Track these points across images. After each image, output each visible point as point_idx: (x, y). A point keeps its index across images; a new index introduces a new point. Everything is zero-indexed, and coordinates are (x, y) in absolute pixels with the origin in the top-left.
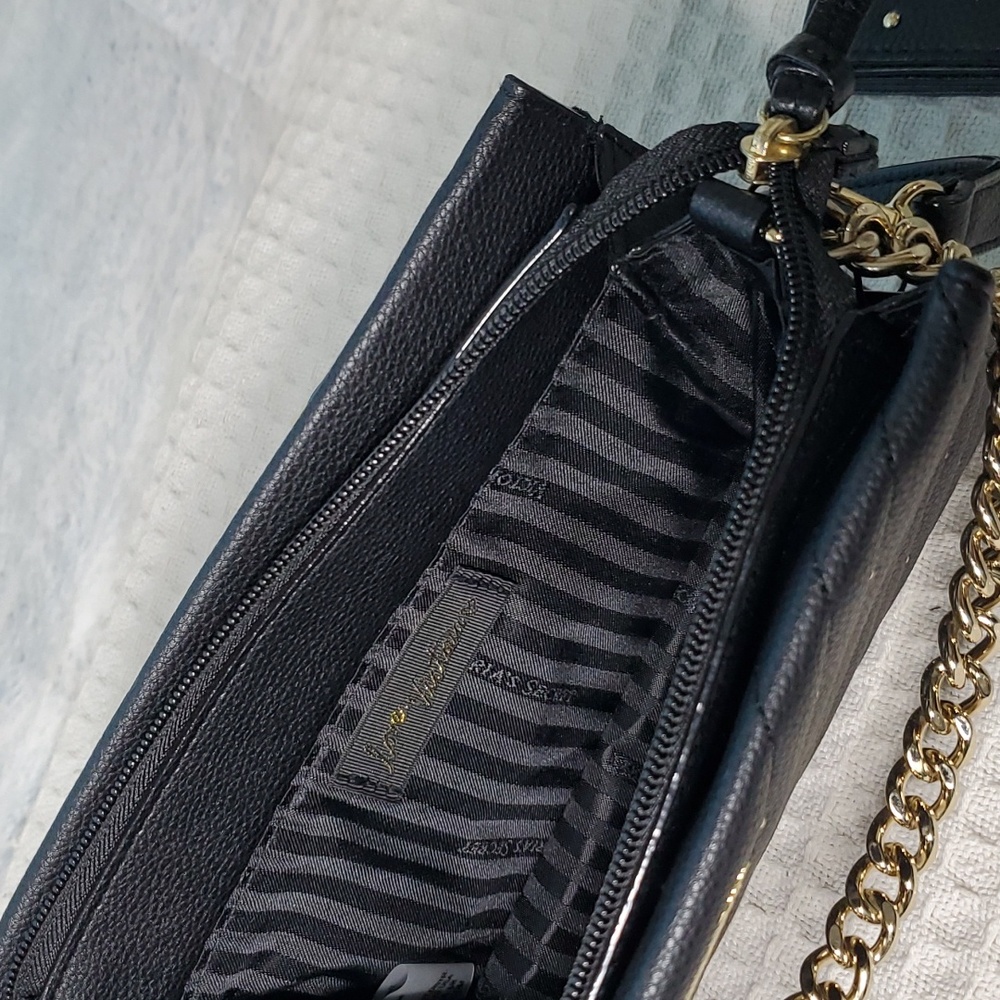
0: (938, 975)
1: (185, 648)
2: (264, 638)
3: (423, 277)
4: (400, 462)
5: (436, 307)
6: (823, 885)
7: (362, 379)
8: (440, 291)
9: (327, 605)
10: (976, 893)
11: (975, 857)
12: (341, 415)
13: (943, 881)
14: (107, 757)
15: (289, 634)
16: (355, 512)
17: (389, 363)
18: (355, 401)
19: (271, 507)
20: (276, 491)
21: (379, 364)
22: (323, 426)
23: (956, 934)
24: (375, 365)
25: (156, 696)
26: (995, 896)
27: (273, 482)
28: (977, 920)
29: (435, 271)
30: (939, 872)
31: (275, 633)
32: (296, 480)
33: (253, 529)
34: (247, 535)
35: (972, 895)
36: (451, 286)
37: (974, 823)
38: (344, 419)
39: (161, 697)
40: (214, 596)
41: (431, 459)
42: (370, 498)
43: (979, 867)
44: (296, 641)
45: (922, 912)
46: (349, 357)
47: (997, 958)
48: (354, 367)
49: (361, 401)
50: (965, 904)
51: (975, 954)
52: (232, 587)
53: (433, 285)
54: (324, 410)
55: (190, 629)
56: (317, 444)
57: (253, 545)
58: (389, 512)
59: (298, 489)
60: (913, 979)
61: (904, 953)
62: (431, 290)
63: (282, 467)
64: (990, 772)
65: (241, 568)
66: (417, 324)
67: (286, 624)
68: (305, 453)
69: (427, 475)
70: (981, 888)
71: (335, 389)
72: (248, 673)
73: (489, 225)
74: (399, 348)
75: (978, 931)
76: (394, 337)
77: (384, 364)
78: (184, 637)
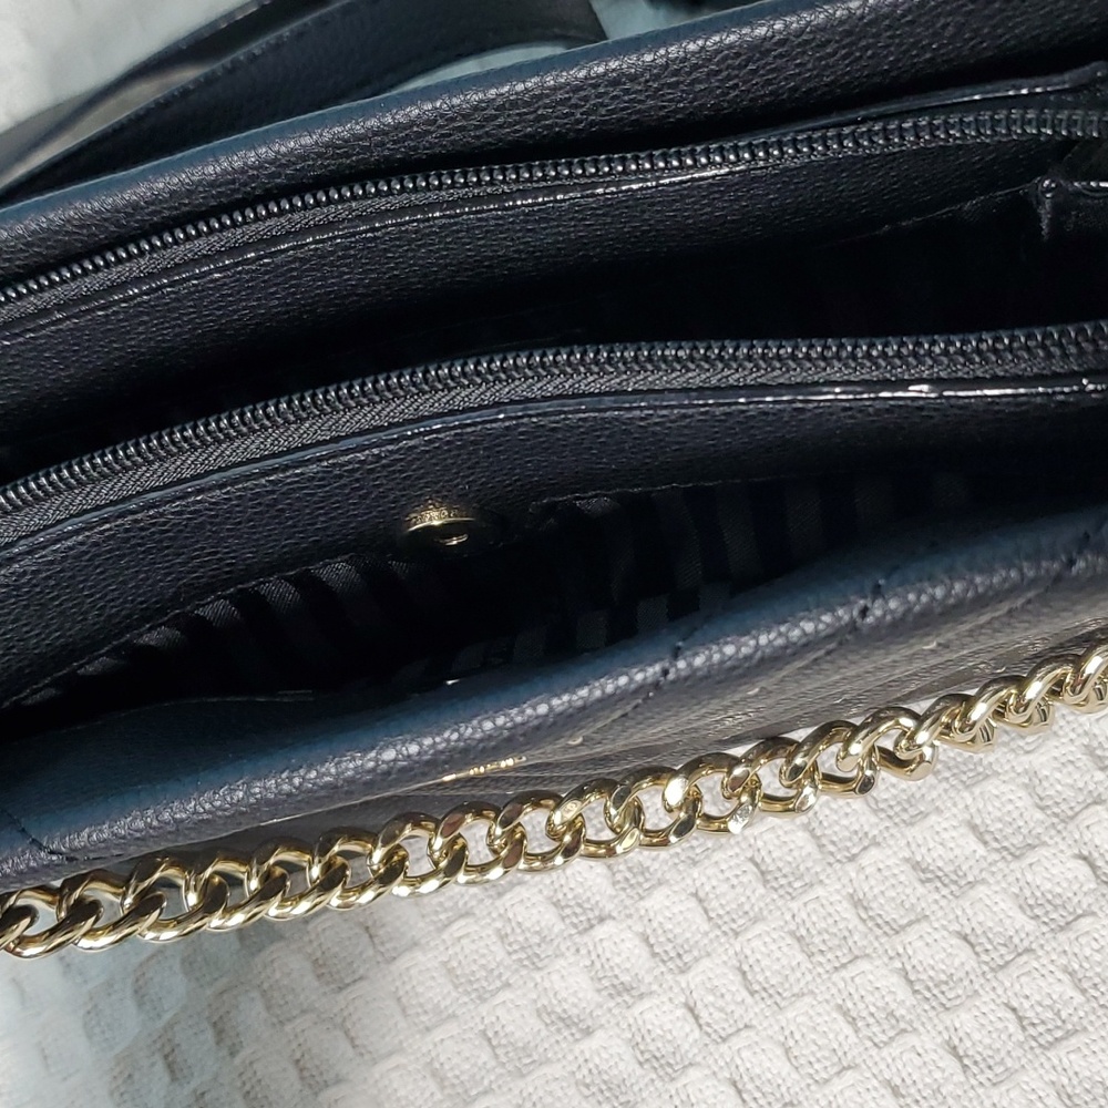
0: (606, 1072)
1: (219, 186)
2: (317, 249)
3: (870, 23)
4: (641, 189)
5: (847, 66)
6: (555, 900)
7: (689, 73)
8: (870, 53)
9: (414, 265)
10: (700, 1026)
11: (724, 991)
12: (627, 92)
13: (676, 990)
14: (34, 226)
15: (346, 265)
16: (540, 200)
17: (735, 81)
18: (658, 89)
19: (453, 119)
20: (476, 109)
21: (725, 74)
22: (595, 86)
23: (652, 1048)
24: (718, 72)
25: (142, 208)
26: (717, 1043)
27: (481, 95)
28: (683, 1051)
29: (889, 27)
30: (678, 978)
31: (332, 253)
32: (509, 115)
33: (411, 127)
34: (398, 127)
35: (695, 1026)
36: (886, 56)
37: (746, 957)
38: (626, 98)
39: (148, 214)
40: (303, 158)
41: (674, 211)
42: (571, 198)
43: (720, 1003)
44: (346, 277)
45: (634, 1003)
46: (700, 37)
47: (678, 1103)
48: (693, 53)
49: (663, 95)
50: (682, 1027)
51: (658, 1084)
52: (329, 165)
53: (871, 41)
54: (614, 70)
55: (243, 171)
56: (570, 98)
57: (395, 142)
58: (574, 226)
59: (500, 126)
60: (581, 1060)
61: (588, 1027)
62: (863, 43)
63: (506, 89)
64: (798, 920)
65: (359, 153)
66: (810, 66)
67: (352, 252)
68: (547, 96)
69: (652, 222)
70: (708, 1025)
71: (648, 58)
72: (266, 273)
73: (995, 27)
74: (764, 75)
75: (677, 1063)
76: (770, 59)
77: (729, 78)
78: (229, 173)
